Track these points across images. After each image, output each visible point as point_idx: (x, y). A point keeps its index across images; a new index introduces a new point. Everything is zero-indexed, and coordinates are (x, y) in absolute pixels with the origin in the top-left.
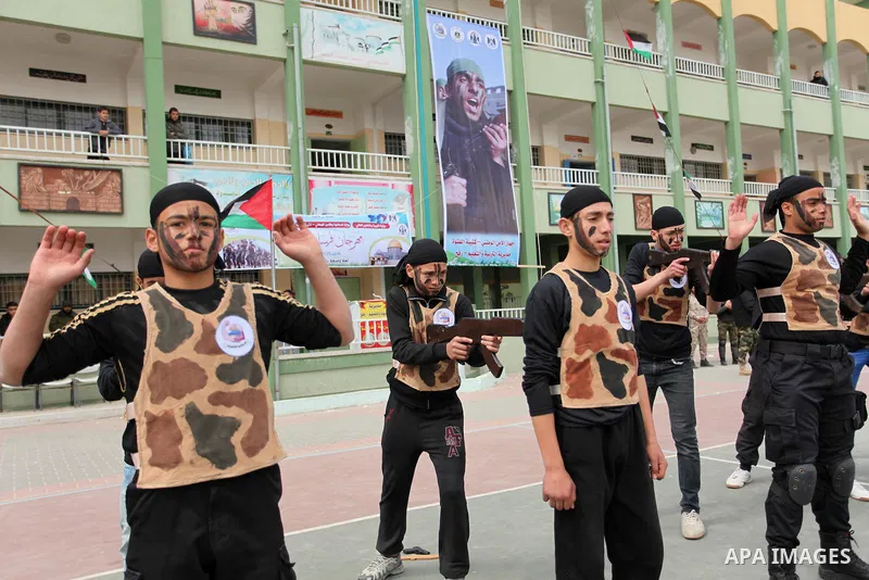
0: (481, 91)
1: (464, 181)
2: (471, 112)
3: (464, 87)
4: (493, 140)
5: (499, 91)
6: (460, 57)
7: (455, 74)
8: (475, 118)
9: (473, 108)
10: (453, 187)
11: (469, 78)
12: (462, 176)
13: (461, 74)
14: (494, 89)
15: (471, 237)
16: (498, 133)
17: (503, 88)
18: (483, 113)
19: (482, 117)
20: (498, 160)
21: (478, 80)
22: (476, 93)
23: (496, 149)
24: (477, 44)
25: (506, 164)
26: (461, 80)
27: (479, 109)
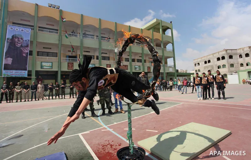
0: (22, 41)
2: (18, 45)
3: (16, 40)
5: (27, 41)
6: (17, 34)
7: (14, 37)
8: (18, 46)
9: (19, 44)
10: (7, 60)
11: (18, 38)
12: (11, 58)
14: (26, 40)
16: (26, 49)
17: (29, 40)
18: (22, 45)
19: (22, 46)
20: (24, 55)
21: (21, 38)
22: (20, 41)
23: (24, 53)
24: (23, 31)
25: (27, 56)
26: (16, 38)
27: (20, 44)
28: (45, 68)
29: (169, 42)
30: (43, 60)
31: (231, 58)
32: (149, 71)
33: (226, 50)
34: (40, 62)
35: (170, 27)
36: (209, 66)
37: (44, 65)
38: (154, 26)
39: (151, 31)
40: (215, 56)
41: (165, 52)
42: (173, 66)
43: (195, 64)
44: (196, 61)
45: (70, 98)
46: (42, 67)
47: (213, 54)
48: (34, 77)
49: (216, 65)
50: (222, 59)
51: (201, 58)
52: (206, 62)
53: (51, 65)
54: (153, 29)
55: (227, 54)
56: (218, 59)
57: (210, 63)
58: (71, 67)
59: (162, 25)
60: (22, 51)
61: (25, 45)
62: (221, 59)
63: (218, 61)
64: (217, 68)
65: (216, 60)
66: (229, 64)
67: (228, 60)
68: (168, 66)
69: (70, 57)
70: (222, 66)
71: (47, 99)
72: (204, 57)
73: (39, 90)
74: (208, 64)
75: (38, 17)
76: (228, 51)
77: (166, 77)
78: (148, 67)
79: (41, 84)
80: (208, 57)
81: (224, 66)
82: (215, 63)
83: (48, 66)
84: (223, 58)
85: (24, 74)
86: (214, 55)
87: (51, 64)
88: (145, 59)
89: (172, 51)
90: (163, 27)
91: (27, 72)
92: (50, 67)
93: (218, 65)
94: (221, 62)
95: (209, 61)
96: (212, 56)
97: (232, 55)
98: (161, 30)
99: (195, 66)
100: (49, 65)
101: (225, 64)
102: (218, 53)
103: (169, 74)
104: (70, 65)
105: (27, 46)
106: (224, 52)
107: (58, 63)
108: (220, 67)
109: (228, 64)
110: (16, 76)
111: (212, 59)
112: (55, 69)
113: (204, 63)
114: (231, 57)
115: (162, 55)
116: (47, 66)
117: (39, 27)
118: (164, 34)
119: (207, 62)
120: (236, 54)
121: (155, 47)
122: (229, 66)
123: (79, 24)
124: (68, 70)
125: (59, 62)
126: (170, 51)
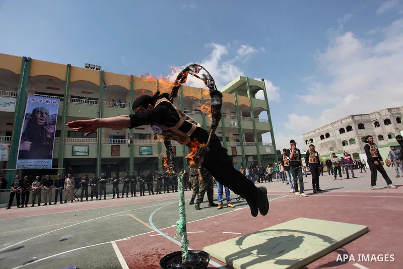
0: (46, 116)
1: (30, 143)
2: (40, 122)
3: (39, 115)
4: (48, 130)
5: (54, 116)
6: (40, 107)
7: (35, 111)
8: (41, 124)
10: (24, 145)
11: (42, 113)
12: (30, 141)
13: (38, 111)
14: (52, 115)
15: (29, 161)
16: (52, 128)
17: (56, 115)
18: (46, 123)
19: (46, 124)
20: (49, 136)
21: (46, 113)
22: (44, 117)
23: (49, 133)
24: (49, 103)
25: (53, 137)
26: (38, 113)
27: (44, 121)
28: (77, 154)
29: (263, 109)
30: (75, 143)
31: (362, 128)
32: (234, 153)
33: (353, 117)
34: (72, 146)
35: (262, 87)
36: (329, 142)
37: (77, 150)
38: (238, 87)
39: (234, 94)
40: (336, 127)
41: (257, 124)
42: (271, 145)
43: (306, 141)
44: (307, 136)
45: (114, 198)
46: (73, 153)
47: (332, 124)
48: (61, 168)
49: (339, 140)
50: (348, 131)
51: (315, 131)
52: (322, 137)
53: (86, 150)
54: (237, 91)
55: (355, 122)
56: (342, 131)
57: (329, 138)
58: (116, 152)
59: (250, 85)
60: (46, 130)
61: (51, 121)
62: (345, 130)
63: (341, 133)
64: (342, 144)
65: (339, 132)
66: (361, 138)
67: (357, 132)
68: (264, 145)
69: (115, 137)
70: (349, 141)
71: (79, 200)
72: (319, 129)
73: (67, 186)
74: (326, 140)
75: (69, 82)
76: (356, 118)
77: (262, 161)
78: (232, 148)
79: (70, 178)
80: (325, 129)
81: (352, 141)
82: (336, 137)
83: (83, 152)
84: (349, 128)
85: (47, 164)
86: (335, 125)
87: (86, 147)
88: (227, 136)
89: (268, 122)
90: (252, 88)
91: (51, 161)
92: (86, 152)
93: (343, 140)
94: (347, 136)
95: (328, 135)
96: (330, 127)
97: (362, 123)
98: (248, 92)
99: (307, 144)
100: (84, 150)
101: (353, 137)
102: (340, 122)
103: (265, 157)
104: (115, 149)
105: (54, 123)
106: (350, 120)
107: (96, 146)
108: (346, 143)
109: (358, 136)
110: (36, 167)
111: (332, 131)
112: (93, 155)
113: (319, 138)
114: (361, 126)
115: (253, 128)
116: (81, 151)
117: (72, 97)
118: (254, 97)
119: (325, 136)
120: (369, 121)
121: (242, 117)
122: (361, 140)
123: (129, 89)
124: (112, 156)
125: (98, 145)
126: (264, 123)
